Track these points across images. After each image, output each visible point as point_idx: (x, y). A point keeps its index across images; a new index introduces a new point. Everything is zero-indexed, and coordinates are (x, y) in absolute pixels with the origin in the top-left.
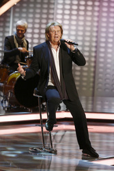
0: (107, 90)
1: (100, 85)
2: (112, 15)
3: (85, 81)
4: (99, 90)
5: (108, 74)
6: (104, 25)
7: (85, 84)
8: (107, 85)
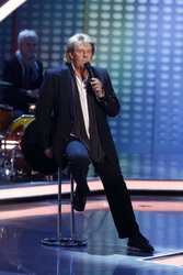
0: (175, 143)
1: (162, 134)
2: (179, 19)
3: (138, 129)
4: (162, 142)
5: (175, 115)
6: (167, 35)
7: (137, 133)
8: (175, 135)
